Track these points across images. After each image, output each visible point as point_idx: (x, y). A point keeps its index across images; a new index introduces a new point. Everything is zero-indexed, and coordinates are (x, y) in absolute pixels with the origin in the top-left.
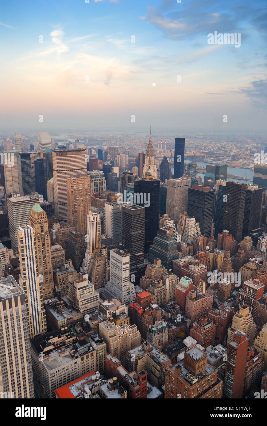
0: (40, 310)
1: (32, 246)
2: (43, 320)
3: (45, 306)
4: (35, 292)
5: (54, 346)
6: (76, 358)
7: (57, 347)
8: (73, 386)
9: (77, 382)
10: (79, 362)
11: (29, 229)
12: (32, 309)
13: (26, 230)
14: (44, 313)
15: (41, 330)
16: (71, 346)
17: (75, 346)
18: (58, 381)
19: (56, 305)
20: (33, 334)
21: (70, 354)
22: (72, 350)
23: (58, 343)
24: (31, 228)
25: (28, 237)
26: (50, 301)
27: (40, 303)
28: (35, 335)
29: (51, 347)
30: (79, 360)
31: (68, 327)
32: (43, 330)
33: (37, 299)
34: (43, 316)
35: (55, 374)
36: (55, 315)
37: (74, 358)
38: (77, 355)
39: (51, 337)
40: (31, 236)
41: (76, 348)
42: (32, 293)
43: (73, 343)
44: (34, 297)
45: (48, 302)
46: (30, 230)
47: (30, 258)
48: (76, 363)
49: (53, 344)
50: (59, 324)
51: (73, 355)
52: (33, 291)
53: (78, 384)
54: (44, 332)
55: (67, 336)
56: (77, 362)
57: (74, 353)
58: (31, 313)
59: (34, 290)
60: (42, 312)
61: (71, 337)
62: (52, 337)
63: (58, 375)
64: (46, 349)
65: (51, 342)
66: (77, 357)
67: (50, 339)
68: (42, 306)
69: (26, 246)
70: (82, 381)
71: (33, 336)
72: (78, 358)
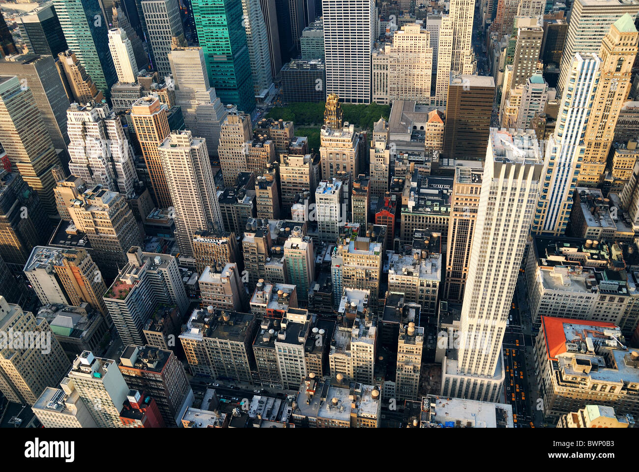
0: (565, 198)
1: (588, 91)
2: (564, 216)
3: (575, 195)
4: (567, 169)
5: (566, 259)
6: (592, 292)
7: (569, 263)
8: (571, 326)
9: (580, 324)
10: (595, 301)
11: (592, 61)
12: (553, 193)
13: (587, 61)
14: (569, 205)
15: (556, 229)
16: (592, 272)
17: (598, 275)
18: (553, 308)
19: (594, 200)
20: (542, 228)
21: (586, 282)
22: (591, 277)
23: (574, 257)
24: (597, 59)
25: (586, 74)
26: (587, 191)
27: (568, 188)
28: (544, 231)
29: (561, 259)
30: (596, 297)
31: (599, 242)
32: (558, 230)
33: (566, 181)
34: (566, 210)
35: (552, 297)
36: (587, 215)
37: (590, 290)
38: (597, 288)
39: (565, 244)
40: (592, 75)
41: (599, 279)
42: (562, 168)
43: (597, 269)
44: (562, 175)
45: (584, 192)
46: (595, 63)
47: (578, 111)
48: (588, 298)
49: (566, 256)
50: (587, 231)
51: (589, 284)
52: (564, 166)
53: (580, 328)
54: (559, 233)
55: (592, 254)
56: (592, 298)
57: (593, 284)
58: (549, 197)
59: (567, 165)
60: (567, 203)
61: (598, 259)
62: (569, 245)
63: (555, 301)
64: (552, 258)
65: (564, 252)
66: (596, 291)
67: (563, 246)
68: (570, 194)
69: (578, 89)
70: (588, 328)
71: (541, 231)
72: (596, 293)
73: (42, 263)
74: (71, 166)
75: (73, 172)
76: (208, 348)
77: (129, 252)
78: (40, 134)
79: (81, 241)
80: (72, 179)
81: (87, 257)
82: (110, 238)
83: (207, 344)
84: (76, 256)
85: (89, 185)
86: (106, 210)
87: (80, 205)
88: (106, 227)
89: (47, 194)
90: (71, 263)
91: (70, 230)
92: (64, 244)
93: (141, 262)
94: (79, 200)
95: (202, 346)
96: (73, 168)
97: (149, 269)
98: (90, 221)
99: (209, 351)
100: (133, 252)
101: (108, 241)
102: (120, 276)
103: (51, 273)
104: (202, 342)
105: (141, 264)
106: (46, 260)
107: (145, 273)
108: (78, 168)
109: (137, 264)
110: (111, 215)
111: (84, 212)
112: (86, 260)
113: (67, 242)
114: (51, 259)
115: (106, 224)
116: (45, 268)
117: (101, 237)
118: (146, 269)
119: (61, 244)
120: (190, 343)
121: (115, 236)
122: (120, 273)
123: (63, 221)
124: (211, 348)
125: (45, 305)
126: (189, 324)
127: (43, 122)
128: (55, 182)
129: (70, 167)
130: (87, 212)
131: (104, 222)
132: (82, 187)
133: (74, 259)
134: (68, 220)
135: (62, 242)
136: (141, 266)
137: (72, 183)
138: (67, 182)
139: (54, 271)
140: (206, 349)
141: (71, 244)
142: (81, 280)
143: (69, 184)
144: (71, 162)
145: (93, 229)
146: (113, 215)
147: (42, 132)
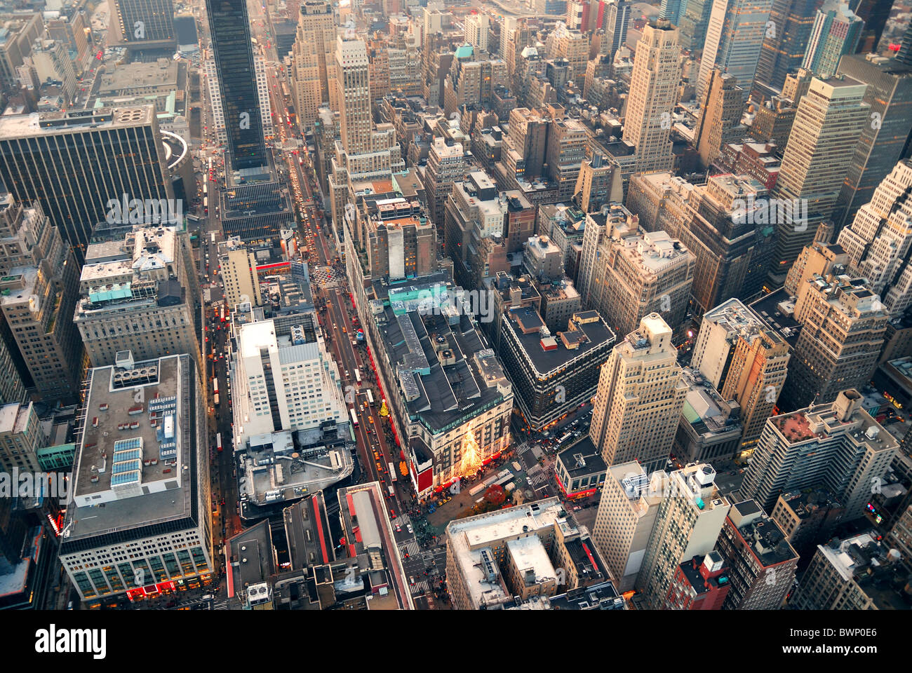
73: (729, 323)
74: (845, 232)
75: (841, 240)
76: (844, 595)
77: (844, 393)
78: (837, 169)
79: (787, 330)
80: (838, 250)
81: (785, 355)
82: (828, 354)
83: (848, 590)
84: (774, 346)
85: (850, 271)
86: (854, 318)
87: (822, 289)
88: (835, 337)
89: (787, 244)
90: (763, 349)
91: (784, 305)
92: (766, 318)
93: (849, 416)
94: (825, 279)
95: (840, 587)
96: (845, 235)
97: (852, 433)
98: (821, 315)
99: (842, 600)
100: (850, 397)
101: (821, 356)
102: (807, 411)
103: (729, 341)
104: (843, 580)
105: (847, 419)
106: (735, 321)
107: (841, 433)
108: (852, 240)
109: (841, 415)
110: (853, 329)
111: (822, 301)
112: (781, 359)
113: (770, 318)
114: (741, 325)
115: (838, 335)
116: (728, 331)
117: (817, 344)
118: (847, 430)
119: (762, 315)
120: (826, 567)
121: (836, 357)
122: (811, 407)
123: (783, 290)
124: (848, 601)
125: (692, 368)
126: (844, 544)
127: (851, 158)
128: (812, 240)
129: (842, 233)
130: (825, 303)
131: (838, 330)
132: (842, 268)
133: (770, 347)
134: (790, 293)
135: (764, 313)
136: (844, 421)
137: (834, 254)
138: (827, 250)
139: (734, 341)
140: (840, 595)
141: (772, 324)
142: (755, 376)
143: (829, 253)
144: (849, 228)
145: (817, 328)
146: (855, 331)
147: (841, 169)
